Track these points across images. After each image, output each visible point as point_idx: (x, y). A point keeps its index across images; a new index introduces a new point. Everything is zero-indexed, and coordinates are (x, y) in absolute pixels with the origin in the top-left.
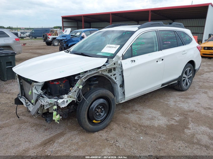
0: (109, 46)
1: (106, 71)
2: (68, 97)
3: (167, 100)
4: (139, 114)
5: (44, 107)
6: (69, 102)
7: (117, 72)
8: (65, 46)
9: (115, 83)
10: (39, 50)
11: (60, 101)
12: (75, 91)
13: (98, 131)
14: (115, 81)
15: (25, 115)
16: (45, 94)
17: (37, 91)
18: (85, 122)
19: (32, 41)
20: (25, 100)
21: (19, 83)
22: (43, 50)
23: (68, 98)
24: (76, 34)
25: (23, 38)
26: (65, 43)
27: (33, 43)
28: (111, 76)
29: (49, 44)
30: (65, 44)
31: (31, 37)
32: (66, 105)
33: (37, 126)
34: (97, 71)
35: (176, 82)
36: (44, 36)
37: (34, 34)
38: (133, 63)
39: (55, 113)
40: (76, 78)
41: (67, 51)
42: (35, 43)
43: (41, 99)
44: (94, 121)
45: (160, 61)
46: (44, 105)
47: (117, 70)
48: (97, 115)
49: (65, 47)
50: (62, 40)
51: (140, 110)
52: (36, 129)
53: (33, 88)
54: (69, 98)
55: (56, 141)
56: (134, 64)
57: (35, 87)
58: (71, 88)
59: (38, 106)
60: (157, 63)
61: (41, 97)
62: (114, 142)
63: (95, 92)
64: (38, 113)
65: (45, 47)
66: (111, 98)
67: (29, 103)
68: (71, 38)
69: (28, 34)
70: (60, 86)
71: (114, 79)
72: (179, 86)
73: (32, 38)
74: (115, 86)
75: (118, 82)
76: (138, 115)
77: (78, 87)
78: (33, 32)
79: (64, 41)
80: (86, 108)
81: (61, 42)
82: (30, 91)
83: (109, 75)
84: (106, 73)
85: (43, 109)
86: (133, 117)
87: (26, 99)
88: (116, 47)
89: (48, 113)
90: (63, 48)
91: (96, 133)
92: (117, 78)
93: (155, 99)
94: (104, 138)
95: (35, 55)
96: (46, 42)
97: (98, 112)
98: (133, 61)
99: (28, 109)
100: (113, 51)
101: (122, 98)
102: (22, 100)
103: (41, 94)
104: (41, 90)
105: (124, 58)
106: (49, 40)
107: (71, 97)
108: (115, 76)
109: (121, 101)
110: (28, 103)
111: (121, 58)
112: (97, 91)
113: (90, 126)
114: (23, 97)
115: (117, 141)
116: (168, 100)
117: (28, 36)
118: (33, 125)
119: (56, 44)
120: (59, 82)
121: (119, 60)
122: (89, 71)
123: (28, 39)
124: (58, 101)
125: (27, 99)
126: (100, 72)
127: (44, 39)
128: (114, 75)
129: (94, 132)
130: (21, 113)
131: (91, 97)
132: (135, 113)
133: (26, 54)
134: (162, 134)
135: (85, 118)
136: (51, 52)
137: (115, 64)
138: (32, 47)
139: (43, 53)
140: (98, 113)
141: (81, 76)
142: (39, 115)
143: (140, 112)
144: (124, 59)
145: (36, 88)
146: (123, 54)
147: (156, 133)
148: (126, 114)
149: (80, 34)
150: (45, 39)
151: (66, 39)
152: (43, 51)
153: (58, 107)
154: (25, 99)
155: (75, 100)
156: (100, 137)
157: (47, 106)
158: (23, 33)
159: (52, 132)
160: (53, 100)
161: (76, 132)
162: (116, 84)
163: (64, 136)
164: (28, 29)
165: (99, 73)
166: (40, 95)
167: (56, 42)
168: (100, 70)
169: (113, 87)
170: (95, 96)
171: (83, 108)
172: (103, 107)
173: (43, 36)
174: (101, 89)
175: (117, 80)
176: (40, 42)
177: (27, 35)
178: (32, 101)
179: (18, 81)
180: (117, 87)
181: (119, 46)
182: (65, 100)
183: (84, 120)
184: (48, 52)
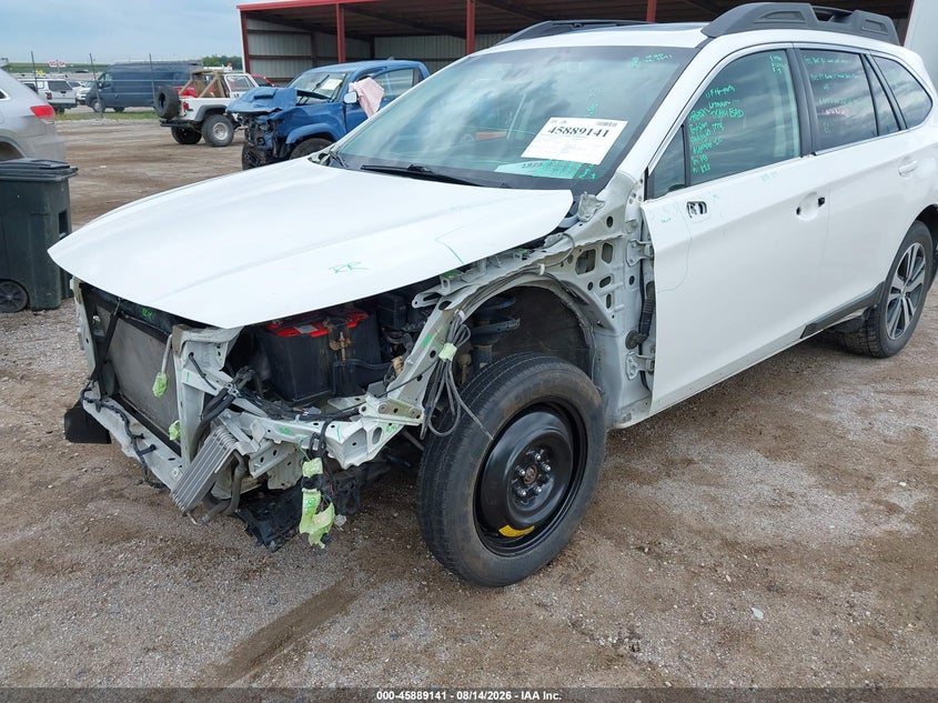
0: (566, 126)
1: (570, 258)
2: (382, 410)
3: (819, 404)
4: (702, 479)
5: (251, 464)
6: (386, 436)
7: (619, 268)
8: (270, 143)
9: (602, 325)
10: (145, 164)
11: (339, 432)
12: (420, 378)
13: (518, 579)
14: (608, 312)
15: (121, 496)
16: (249, 391)
17: (204, 376)
18: (467, 538)
19: (103, 125)
20: (128, 423)
21: (88, 330)
22: (163, 165)
23: (383, 416)
24: (318, 85)
25: (62, 111)
26: (271, 129)
27: (111, 131)
28: (590, 286)
29: (189, 135)
30: (268, 136)
31: (97, 105)
32: (371, 451)
33: (193, 553)
34: (529, 262)
35: (859, 313)
36: (162, 98)
37: (113, 90)
38: (698, 217)
39: (310, 498)
40: (418, 302)
41: (321, 156)
42: (117, 131)
43: (225, 418)
44: (507, 531)
45: (808, 206)
46: (247, 458)
47: (618, 253)
48: (520, 498)
49: (271, 150)
50: (255, 115)
51: (706, 460)
52: (190, 575)
53: (176, 359)
54: (387, 416)
55: (313, 643)
56: (702, 225)
57: (192, 354)
58: (396, 362)
59: (214, 458)
60: (799, 217)
61: (227, 413)
62: (621, 641)
63: (514, 380)
64: (210, 498)
65: (168, 151)
66: (590, 404)
67: (151, 440)
68: (298, 105)
69: (81, 92)
70: (333, 346)
71: (602, 303)
72: (867, 332)
73: (103, 112)
74: (597, 341)
75: (621, 319)
76: (705, 488)
77: (433, 354)
78: (109, 79)
79: (265, 118)
80: (473, 466)
81: (253, 126)
82: (162, 377)
83: (580, 281)
84: (567, 274)
85: (241, 478)
86: (679, 498)
87: (126, 413)
88: (606, 128)
89: (261, 495)
90: (262, 154)
91: (514, 587)
92: (616, 298)
93: (762, 401)
94: (561, 616)
95: (131, 190)
96: (173, 128)
97: (522, 481)
98: (697, 207)
99: (146, 470)
100: (591, 151)
101: (630, 405)
102: (109, 419)
103: (224, 392)
104: (224, 370)
105: (653, 186)
106: (186, 118)
107: (396, 411)
108: (608, 288)
109: (625, 420)
110: (142, 437)
111: (641, 192)
112: (527, 372)
113: (486, 558)
114: (112, 402)
115: (633, 635)
116: (828, 406)
117: (83, 103)
118: (175, 548)
119: (222, 136)
120: (325, 323)
121: (631, 202)
122: (483, 265)
123: (84, 116)
124: (330, 433)
125: (133, 413)
126: (543, 266)
127: (163, 111)
128: (605, 282)
129: (499, 583)
130: (98, 485)
131: (497, 404)
132: (683, 473)
133: (86, 183)
134: (857, 587)
135: (464, 518)
136: (203, 172)
137: (610, 221)
138: (108, 153)
139: (164, 180)
140: (525, 487)
141: (444, 290)
142: (217, 508)
143: (707, 467)
144: (653, 197)
145: (194, 362)
146: (647, 169)
147: (823, 584)
148: (641, 484)
149: (341, 85)
150: (171, 115)
151: (274, 111)
152: (162, 169)
153: (331, 465)
154: (123, 416)
155: (414, 422)
156: (541, 615)
157: (262, 460)
158: (62, 87)
159: (278, 587)
160: (299, 429)
161: (404, 588)
162: (608, 333)
163: (347, 614)
164: (80, 69)
165: (536, 274)
166: (222, 400)
167: (223, 130)
168: (538, 255)
169: (587, 347)
170: (517, 398)
171: (455, 466)
172: (550, 456)
173: (155, 100)
174: (545, 361)
175: (617, 307)
176: (146, 130)
177: (79, 96)
178: (173, 434)
179: (82, 319)
180: (615, 344)
181: (622, 125)
182: (370, 428)
183: (458, 532)
184: (188, 176)
